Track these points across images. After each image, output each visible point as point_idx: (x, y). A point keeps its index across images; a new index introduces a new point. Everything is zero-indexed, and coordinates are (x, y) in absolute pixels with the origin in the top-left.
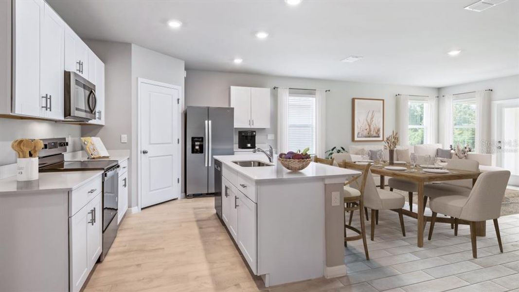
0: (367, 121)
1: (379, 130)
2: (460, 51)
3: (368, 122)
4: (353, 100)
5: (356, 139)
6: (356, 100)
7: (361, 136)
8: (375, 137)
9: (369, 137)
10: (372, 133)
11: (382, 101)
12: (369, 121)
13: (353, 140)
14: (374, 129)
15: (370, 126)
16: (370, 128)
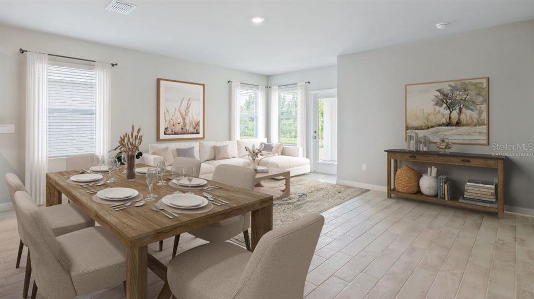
0: (180, 111)
1: (198, 124)
2: (264, 19)
3: (181, 113)
4: (159, 81)
5: (162, 136)
6: (162, 82)
7: (171, 132)
8: (192, 133)
9: (183, 133)
10: (187, 128)
11: (202, 86)
12: (183, 111)
13: (158, 139)
14: (191, 123)
15: (184, 119)
16: (184, 122)
